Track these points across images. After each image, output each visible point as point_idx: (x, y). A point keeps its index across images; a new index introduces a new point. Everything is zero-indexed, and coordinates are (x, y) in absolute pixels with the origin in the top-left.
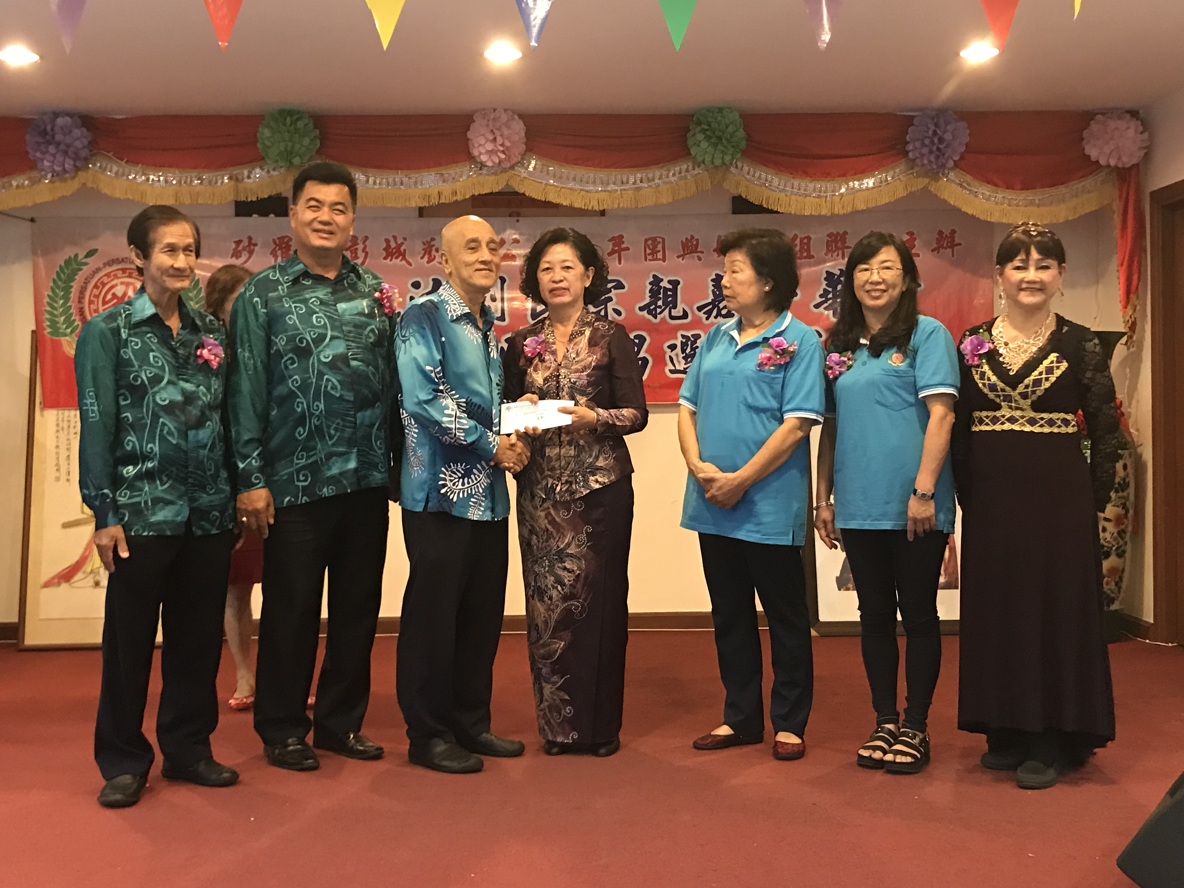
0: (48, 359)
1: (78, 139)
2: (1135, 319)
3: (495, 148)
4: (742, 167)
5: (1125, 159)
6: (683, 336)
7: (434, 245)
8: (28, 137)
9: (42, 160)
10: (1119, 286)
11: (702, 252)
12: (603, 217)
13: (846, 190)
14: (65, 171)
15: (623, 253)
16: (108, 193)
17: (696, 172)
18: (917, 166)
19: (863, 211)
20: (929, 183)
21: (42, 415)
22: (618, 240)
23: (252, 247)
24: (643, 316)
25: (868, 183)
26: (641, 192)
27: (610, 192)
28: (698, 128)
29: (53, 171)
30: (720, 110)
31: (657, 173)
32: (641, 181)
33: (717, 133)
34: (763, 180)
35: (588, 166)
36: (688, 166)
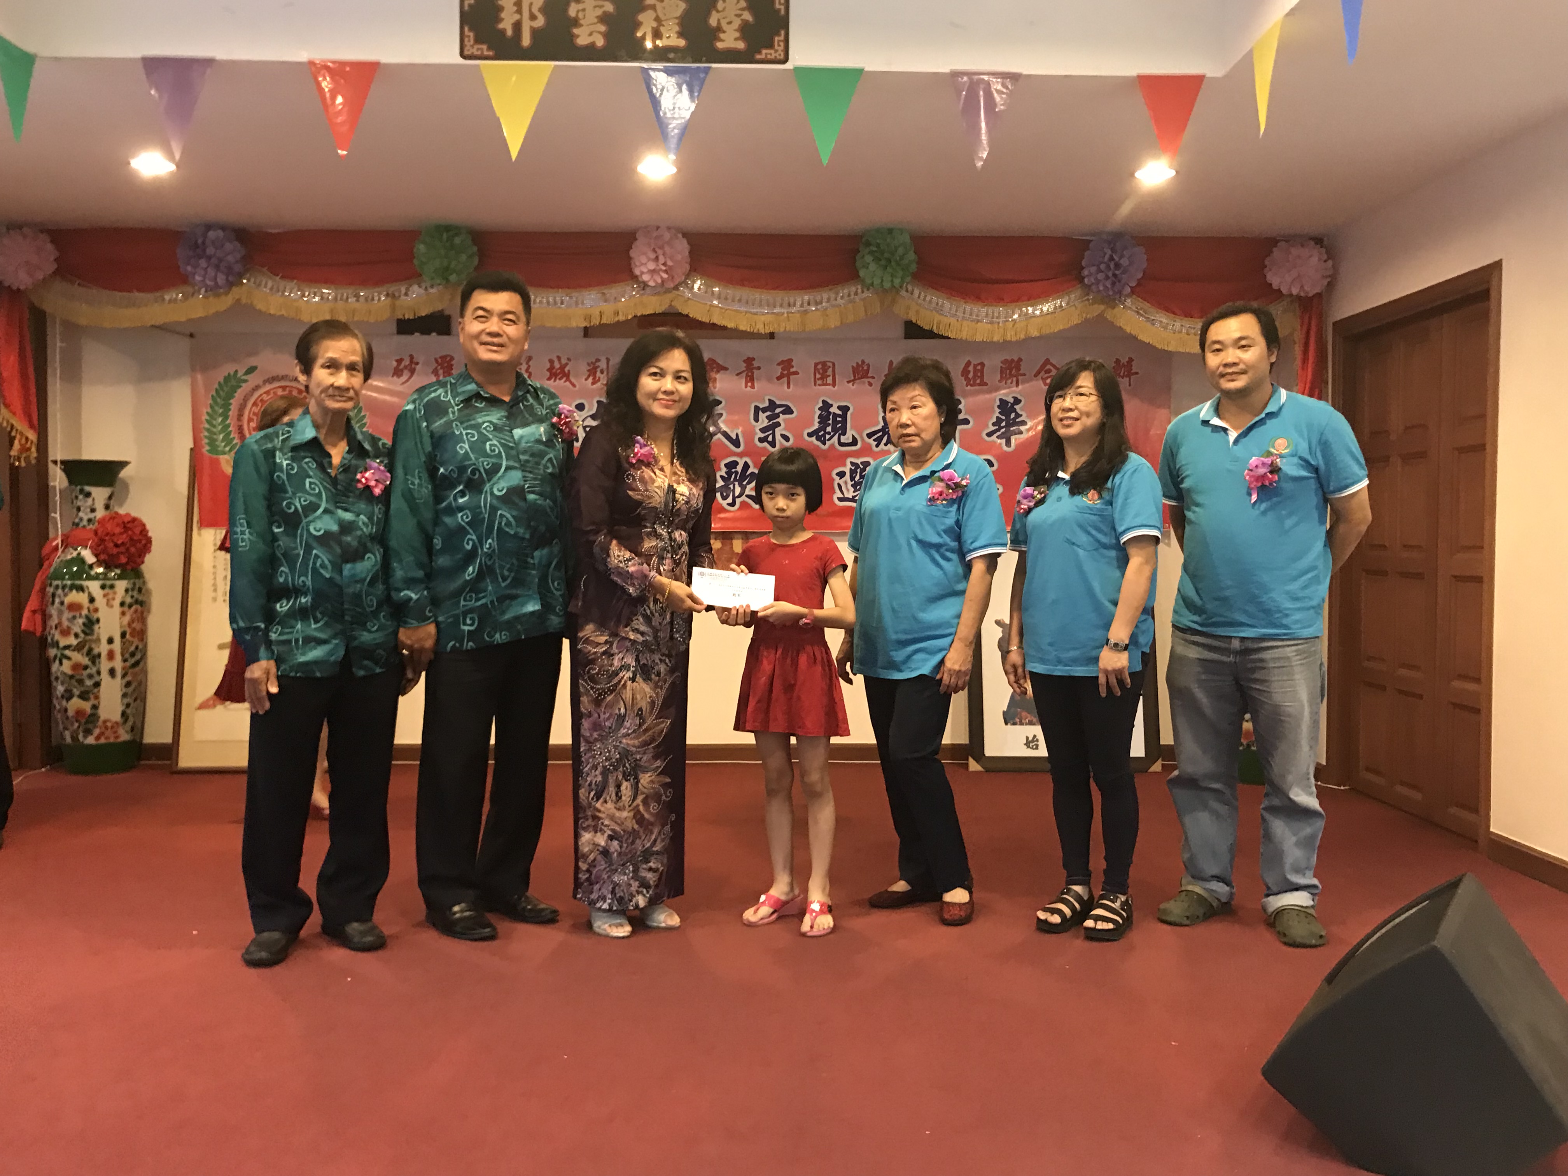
0: (206, 479)
1: (231, 253)
3: (658, 268)
4: (913, 290)
5: (1306, 288)
6: (852, 463)
7: (598, 367)
8: (180, 251)
9: (194, 274)
11: (873, 378)
12: (770, 341)
13: (1019, 316)
14: (217, 286)
15: (792, 377)
16: (264, 309)
18: (1093, 292)
19: (1036, 338)
20: (1105, 310)
21: (199, 534)
22: (787, 364)
23: (413, 366)
24: (812, 442)
25: (1042, 309)
26: (810, 315)
27: (777, 314)
28: (867, 250)
29: (206, 286)
30: (890, 231)
31: (825, 296)
32: (809, 304)
33: (886, 255)
34: (934, 305)
35: (755, 287)
36: (857, 289)
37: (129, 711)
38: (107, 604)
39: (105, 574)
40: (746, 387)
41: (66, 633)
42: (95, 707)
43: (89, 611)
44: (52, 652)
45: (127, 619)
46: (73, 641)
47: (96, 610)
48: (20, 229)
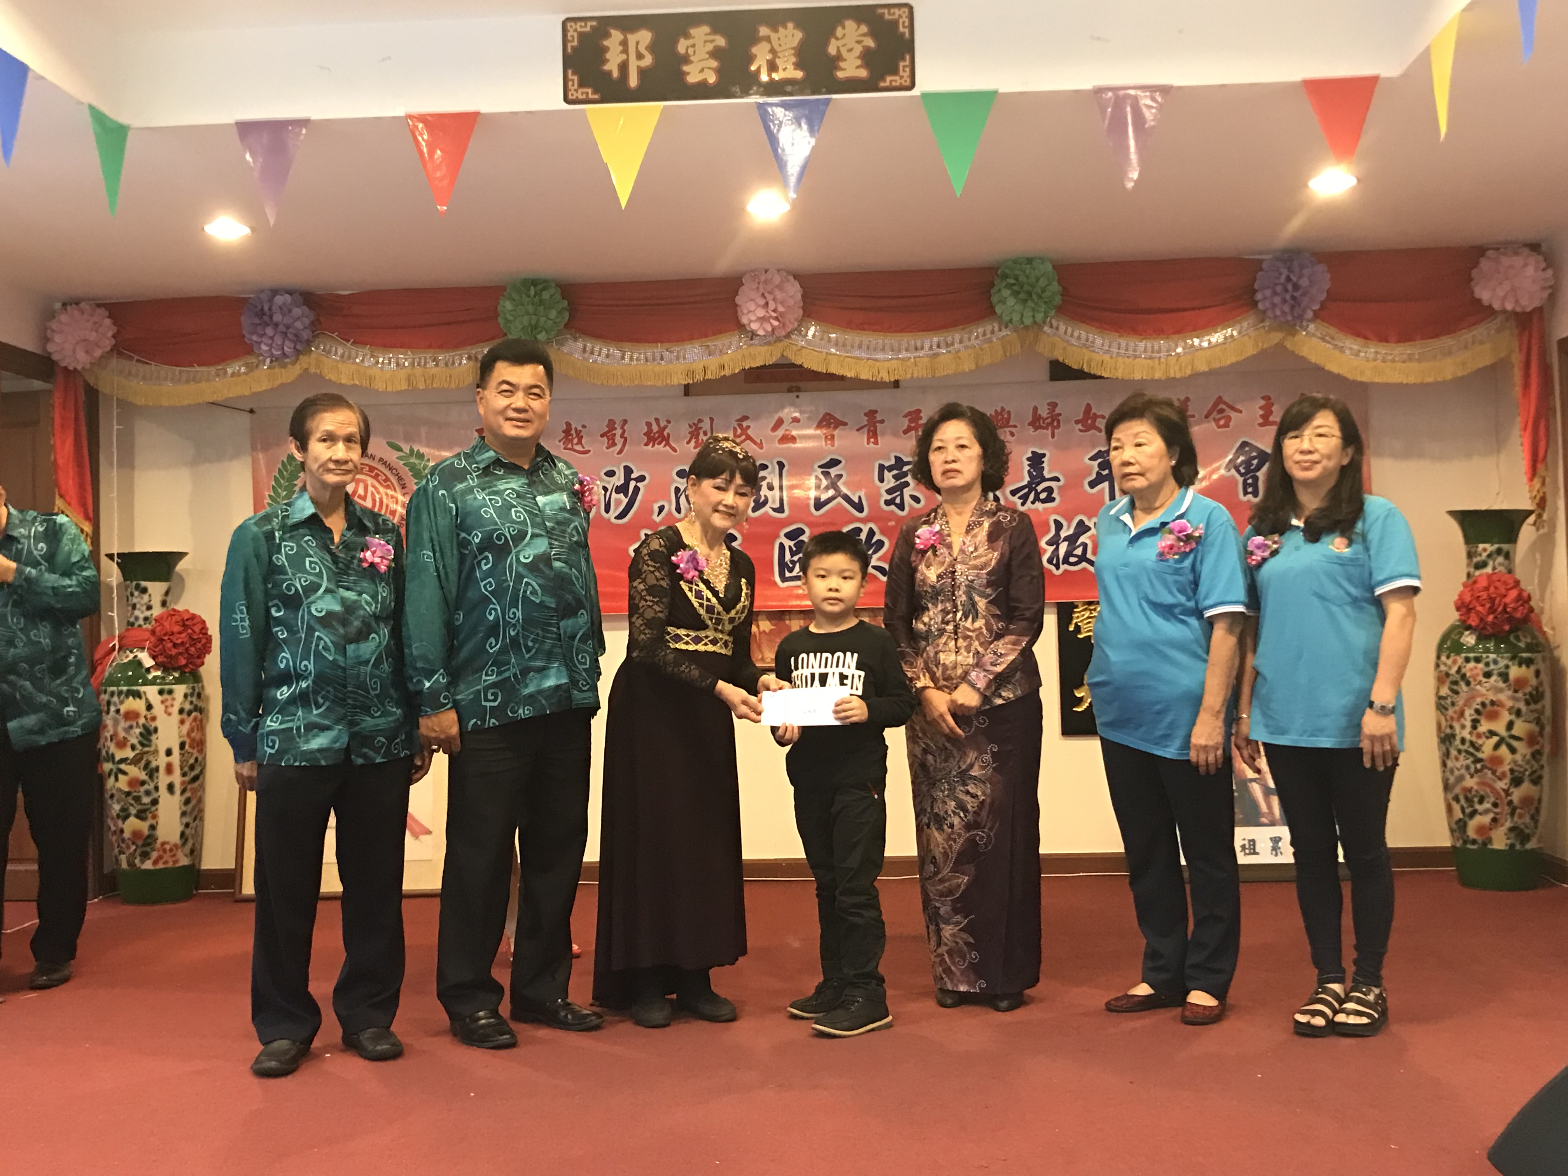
1: (298, 319)
2: (1544, 493)
3: (768, 315)
4: (1058, 325)
5: (1523, 302)
7: (701, 428)
8: (243, 319)
9: (260, 343)
10: (1523, 455)
11: (1015, 426)
12: (896, 390)
13: (1184, 349)
14: (284, 355)
16: (333, 377)
17: (1001, 334)
18: (1270, 318)
19: (1204, 374)
20: (1284, 338)
22: (915, 415)
25: (1209, 341)
26: (940, 359)
27: (902, 360)
28: (1004, 284)
29: (272, 356)
30: (1030, 261)
31: (957, 337)
32: (939, 347)
33: (1026, 288)
34: (1083, 341)
35: (876, 331)
36: (994, 327)
37: (188, 831)
38: (166, 712)
39: (163, 678)
40: (868, 444)
41: (121, 745)
42: (153, 828)
43: (146, 719)
44: (107, 766)
45: (186, 728)
46: (130, 754)
47: (154, 719)
48: (77, 304)
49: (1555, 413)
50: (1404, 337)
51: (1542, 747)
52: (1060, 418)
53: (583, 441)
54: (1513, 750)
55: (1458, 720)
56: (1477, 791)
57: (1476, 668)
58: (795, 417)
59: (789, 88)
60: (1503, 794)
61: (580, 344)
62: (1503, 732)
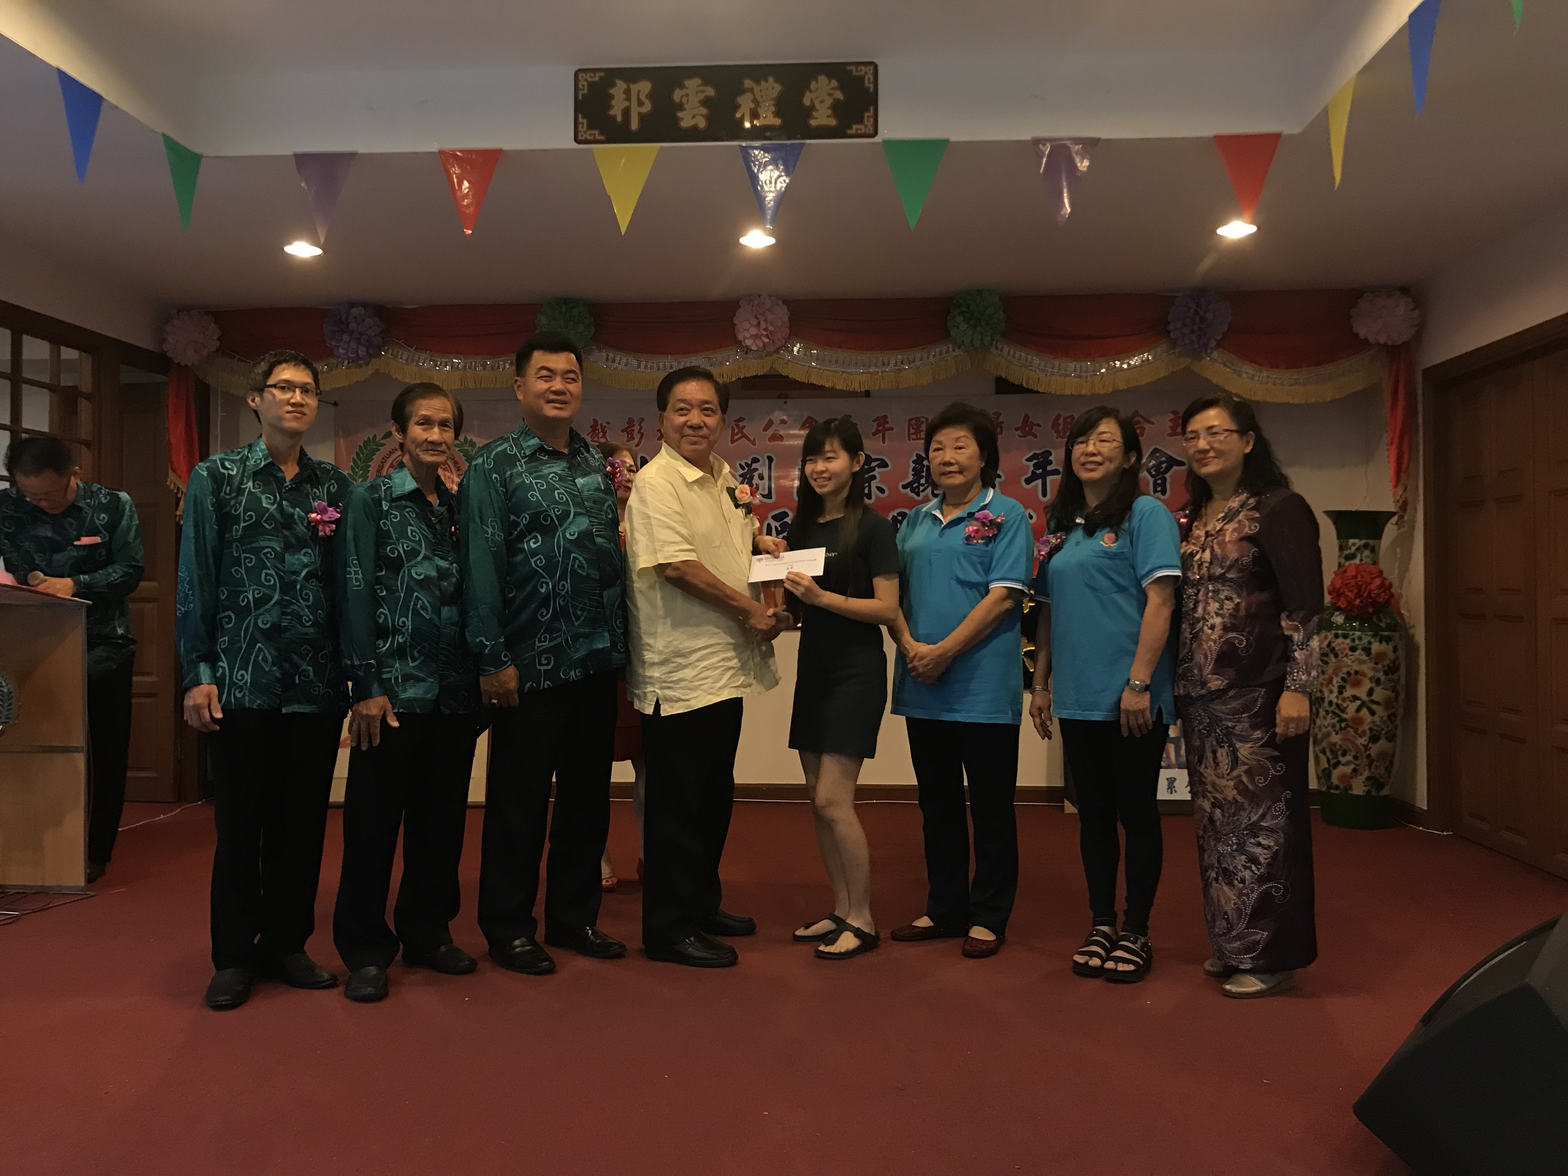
1: (370, 328)
2: (1406, 498)
3: (760, 333)
4: (1003, 348)
5: (1395, 337)
8: (325, 327)
9: (338, 347)
10: (1389, 466)
12: (867, 399)
13: (1107, 370)
14: (358, 358)
16: (400, 378)
17: (955, 353)
18: (1180, 346)
19: (1124, 391)
20: (1191, 363)
22: (882, 421)
24: (906, 494)
25: (1129, 363)
26: (903, 373)
27: (872, 373)
28: (958, 311)
29: (348, 358)
30: (980, 292)
31: (918, 355)
32: (902, 363)
33: (976, 315)
34: (1023, 361)
35: (851, 349)
36: (949, 348)
48: (188, 311)
49: (1417, 430)
50: (1292, 364)
51: (1397, 710)
52: (1003, 425)
53: (607, 435)
54: (1372, 713)
55: (1327, 685)
56: (1340, 746)
57: (1343, 643)
58: (783, 419)
59: (768, 134)
60: (1363, 749)
61: (604, 354)
62: (1364, 697)
